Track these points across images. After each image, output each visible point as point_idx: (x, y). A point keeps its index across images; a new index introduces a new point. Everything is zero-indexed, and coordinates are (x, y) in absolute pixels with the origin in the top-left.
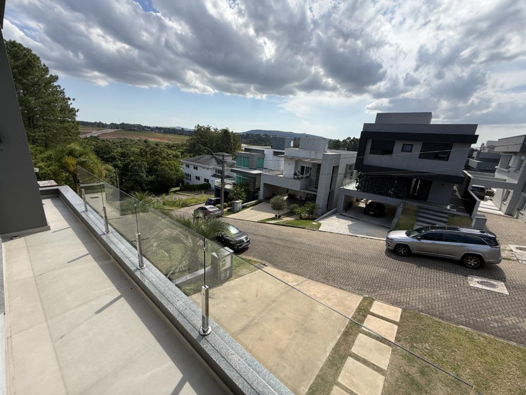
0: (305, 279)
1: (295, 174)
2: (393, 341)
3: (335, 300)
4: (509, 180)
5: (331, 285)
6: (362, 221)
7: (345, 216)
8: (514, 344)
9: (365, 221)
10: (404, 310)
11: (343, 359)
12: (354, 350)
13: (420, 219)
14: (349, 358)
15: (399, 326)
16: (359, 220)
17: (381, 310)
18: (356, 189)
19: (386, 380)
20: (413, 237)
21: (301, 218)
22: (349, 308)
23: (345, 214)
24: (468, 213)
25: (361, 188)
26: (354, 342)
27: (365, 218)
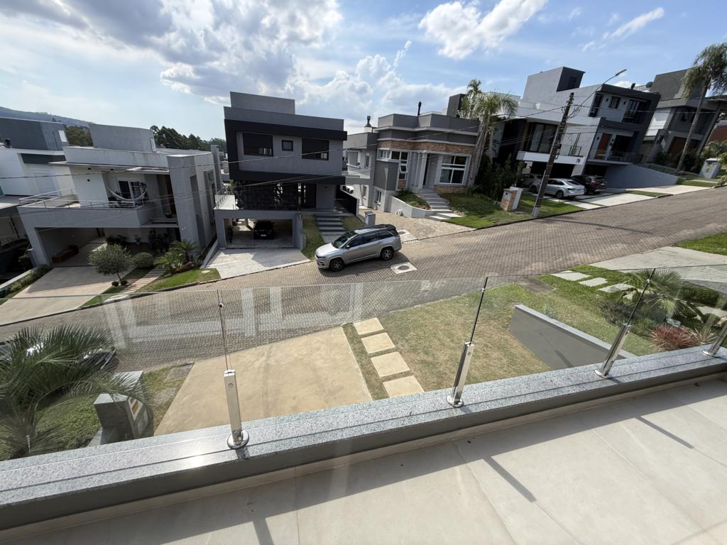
0: (267, 347)
1: (112, 198)
2: (394, 346)
3: (323, 346)
4: (363, 176)
5: (302, 335)
6: (259, 248)
7: (233, 248)
8: (442, 300)
9: (262, 248)
10: (379, 317)
11: (382, 388)
12: (381, 375)
13: (322, 228)
14: (384, 383)
15: (387, 332)
16: (254, 248)
17: (365, 328)
18: (238, 208)
19: (416, 377)
20: (342, 248)
21: (174, 272)
22: (343, 344)
23: (233, 246)
24: (351, 212)
25: (244, 206)
26: (374, 369)
27: (260, 244)
